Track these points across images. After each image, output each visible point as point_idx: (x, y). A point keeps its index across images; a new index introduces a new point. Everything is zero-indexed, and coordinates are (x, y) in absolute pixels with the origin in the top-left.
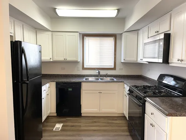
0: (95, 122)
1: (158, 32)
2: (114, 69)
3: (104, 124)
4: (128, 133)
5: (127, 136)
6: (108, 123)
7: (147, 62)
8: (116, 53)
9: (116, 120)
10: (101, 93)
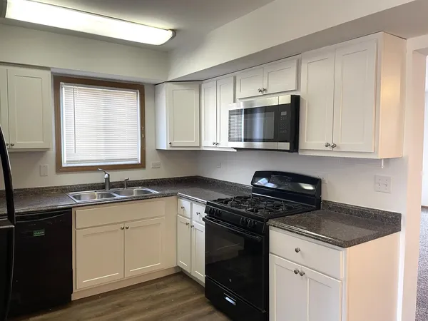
0: (120, 306)
1: (265, 90)
2: (142, 165)
3: (146, 305)
4: (208, 308)
5: (210, 313)
6: (153, 299)
7: (235, 148)
8: (144, 128)
9: (165, 286)
10: (127, 228)
